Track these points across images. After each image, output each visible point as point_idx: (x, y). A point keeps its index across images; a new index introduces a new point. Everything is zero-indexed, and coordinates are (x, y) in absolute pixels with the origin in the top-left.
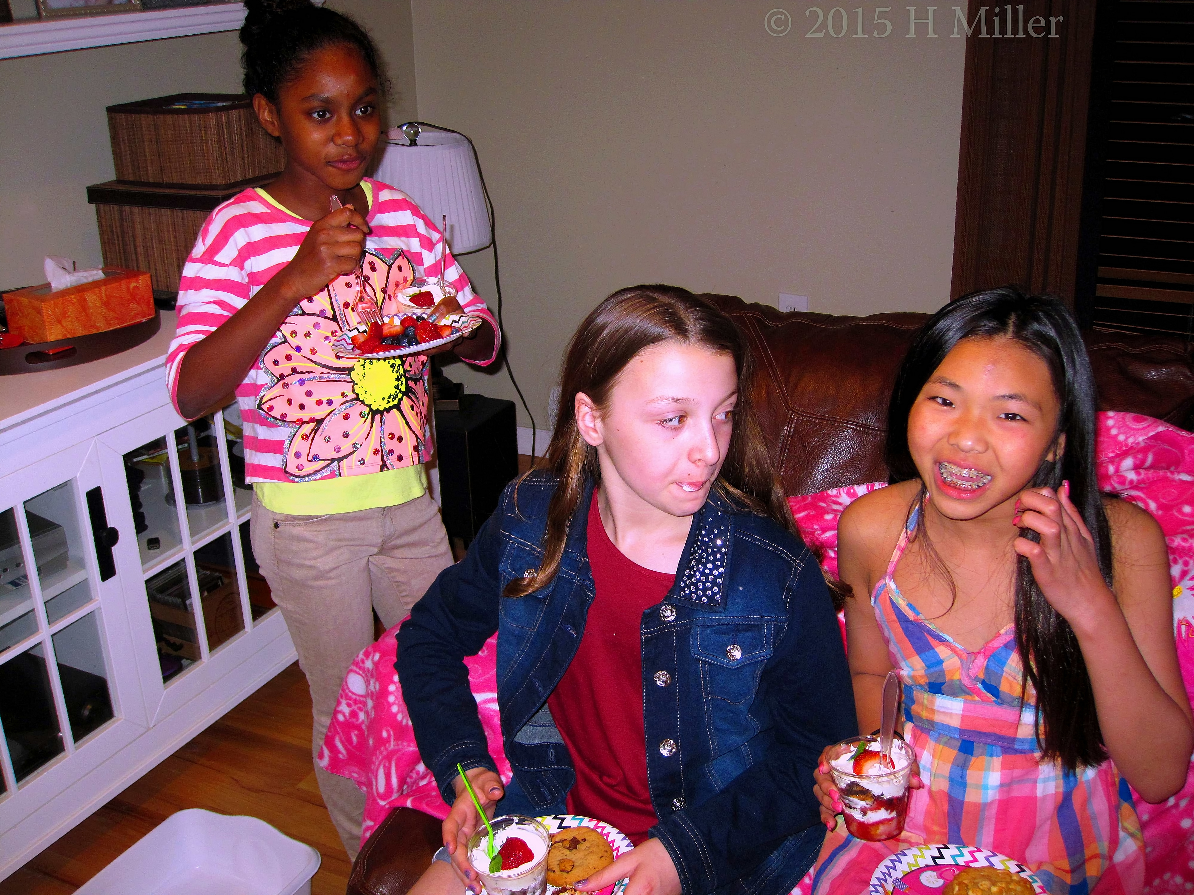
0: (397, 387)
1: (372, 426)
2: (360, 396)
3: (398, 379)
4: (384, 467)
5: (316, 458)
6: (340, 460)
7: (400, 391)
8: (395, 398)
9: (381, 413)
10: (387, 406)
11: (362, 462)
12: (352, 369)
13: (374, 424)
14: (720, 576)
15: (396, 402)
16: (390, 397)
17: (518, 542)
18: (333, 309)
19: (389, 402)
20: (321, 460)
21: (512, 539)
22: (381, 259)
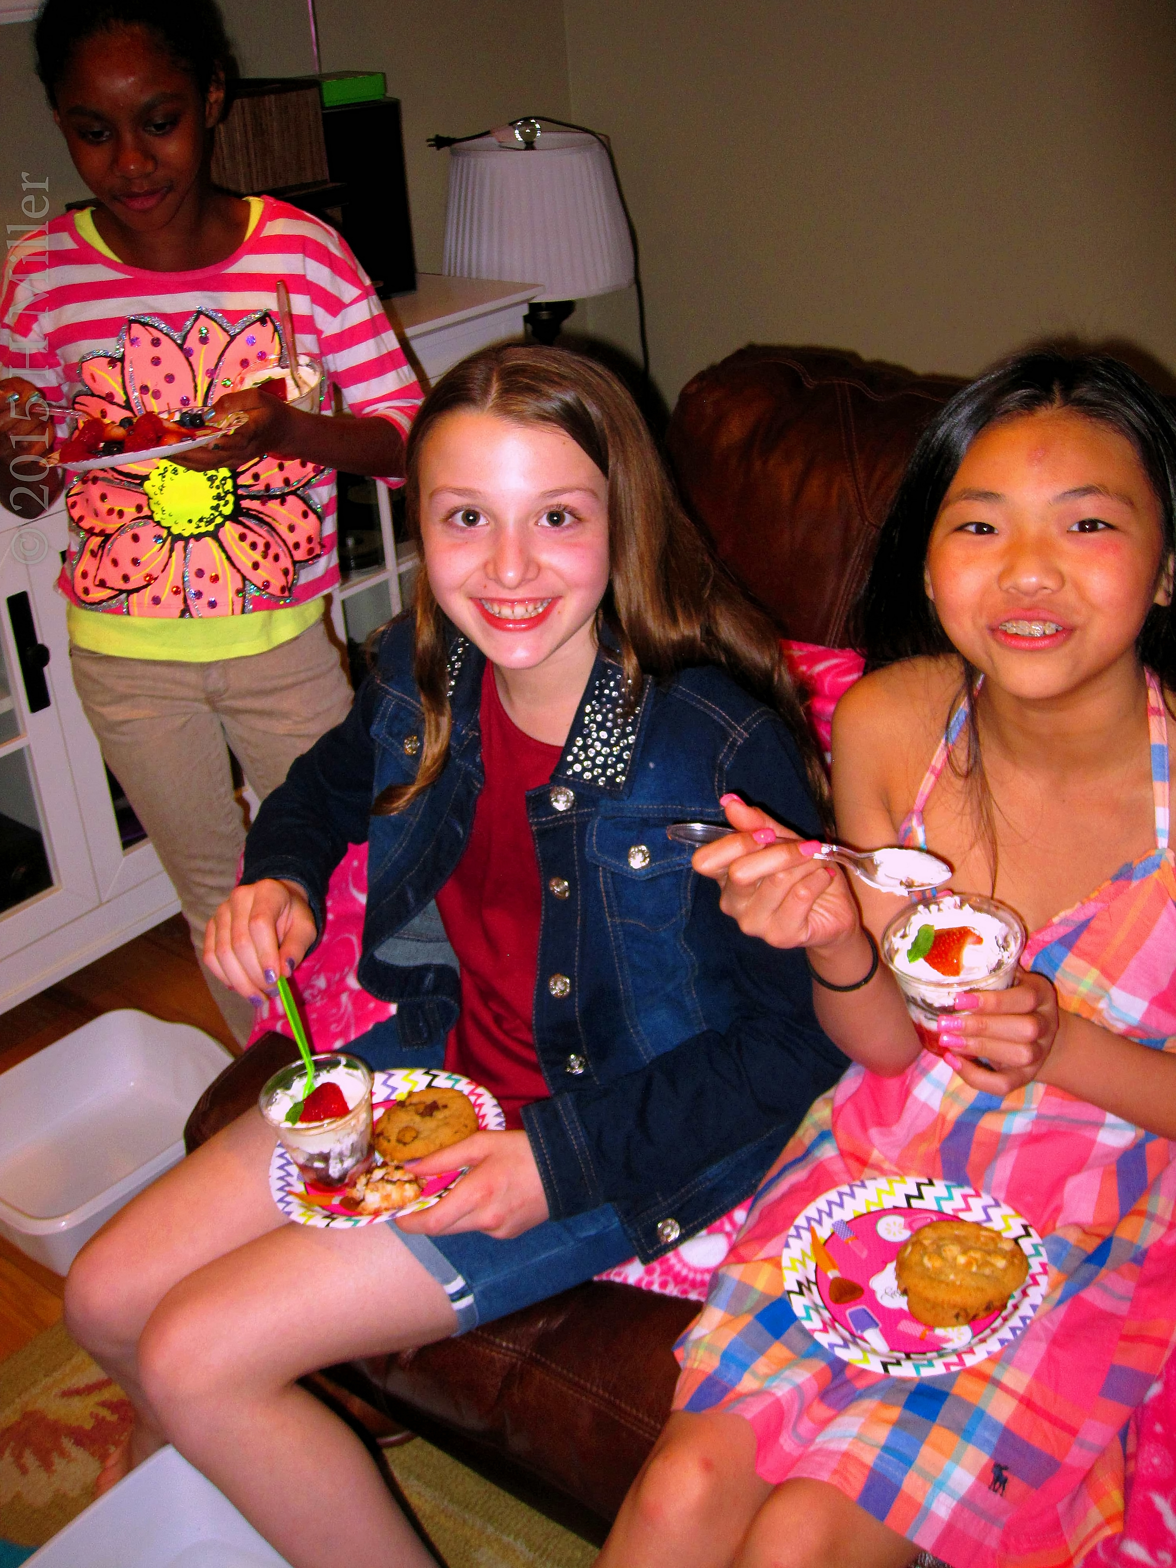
0: (216, 508)
1: (170, 557)
2: (155, 515)
3: (218, 497)
4: (185, 612)
5: (102, 584)
6: (130, 592)
7: (221, 514)
8: (210, 522)
9: (187, 540)
10: (196, 532)
11: (156, 600)
12: (146, 478)
13: (174, 554)
14: (627, 747)
15: (211, 528)
16: (201, 520)
17: (395, 697)
18: (126, 393)
19: (198, 527)
20: (109, 588)
21: (389, 693)
22: (220, 326)
